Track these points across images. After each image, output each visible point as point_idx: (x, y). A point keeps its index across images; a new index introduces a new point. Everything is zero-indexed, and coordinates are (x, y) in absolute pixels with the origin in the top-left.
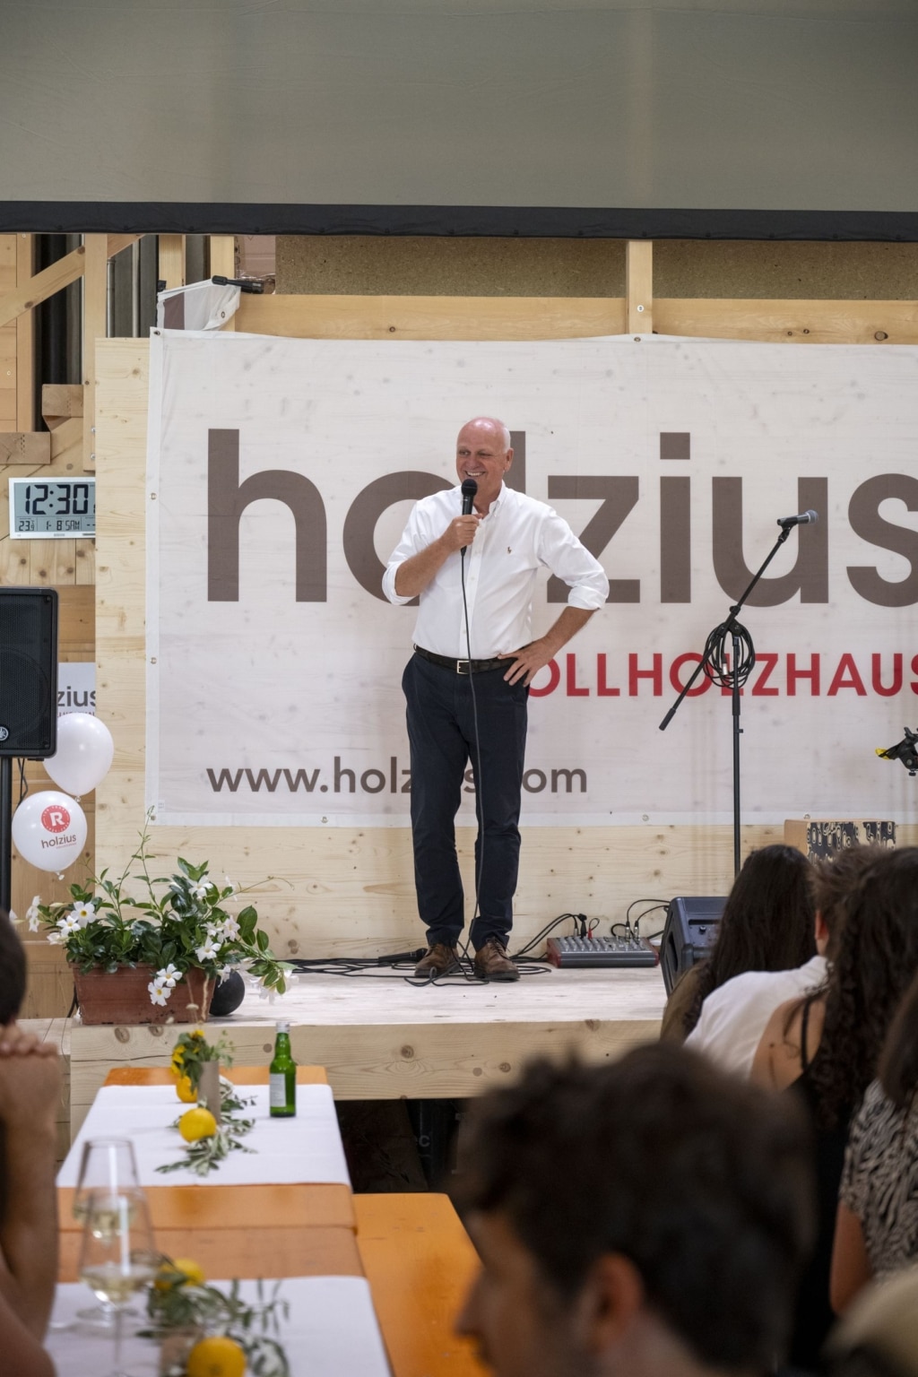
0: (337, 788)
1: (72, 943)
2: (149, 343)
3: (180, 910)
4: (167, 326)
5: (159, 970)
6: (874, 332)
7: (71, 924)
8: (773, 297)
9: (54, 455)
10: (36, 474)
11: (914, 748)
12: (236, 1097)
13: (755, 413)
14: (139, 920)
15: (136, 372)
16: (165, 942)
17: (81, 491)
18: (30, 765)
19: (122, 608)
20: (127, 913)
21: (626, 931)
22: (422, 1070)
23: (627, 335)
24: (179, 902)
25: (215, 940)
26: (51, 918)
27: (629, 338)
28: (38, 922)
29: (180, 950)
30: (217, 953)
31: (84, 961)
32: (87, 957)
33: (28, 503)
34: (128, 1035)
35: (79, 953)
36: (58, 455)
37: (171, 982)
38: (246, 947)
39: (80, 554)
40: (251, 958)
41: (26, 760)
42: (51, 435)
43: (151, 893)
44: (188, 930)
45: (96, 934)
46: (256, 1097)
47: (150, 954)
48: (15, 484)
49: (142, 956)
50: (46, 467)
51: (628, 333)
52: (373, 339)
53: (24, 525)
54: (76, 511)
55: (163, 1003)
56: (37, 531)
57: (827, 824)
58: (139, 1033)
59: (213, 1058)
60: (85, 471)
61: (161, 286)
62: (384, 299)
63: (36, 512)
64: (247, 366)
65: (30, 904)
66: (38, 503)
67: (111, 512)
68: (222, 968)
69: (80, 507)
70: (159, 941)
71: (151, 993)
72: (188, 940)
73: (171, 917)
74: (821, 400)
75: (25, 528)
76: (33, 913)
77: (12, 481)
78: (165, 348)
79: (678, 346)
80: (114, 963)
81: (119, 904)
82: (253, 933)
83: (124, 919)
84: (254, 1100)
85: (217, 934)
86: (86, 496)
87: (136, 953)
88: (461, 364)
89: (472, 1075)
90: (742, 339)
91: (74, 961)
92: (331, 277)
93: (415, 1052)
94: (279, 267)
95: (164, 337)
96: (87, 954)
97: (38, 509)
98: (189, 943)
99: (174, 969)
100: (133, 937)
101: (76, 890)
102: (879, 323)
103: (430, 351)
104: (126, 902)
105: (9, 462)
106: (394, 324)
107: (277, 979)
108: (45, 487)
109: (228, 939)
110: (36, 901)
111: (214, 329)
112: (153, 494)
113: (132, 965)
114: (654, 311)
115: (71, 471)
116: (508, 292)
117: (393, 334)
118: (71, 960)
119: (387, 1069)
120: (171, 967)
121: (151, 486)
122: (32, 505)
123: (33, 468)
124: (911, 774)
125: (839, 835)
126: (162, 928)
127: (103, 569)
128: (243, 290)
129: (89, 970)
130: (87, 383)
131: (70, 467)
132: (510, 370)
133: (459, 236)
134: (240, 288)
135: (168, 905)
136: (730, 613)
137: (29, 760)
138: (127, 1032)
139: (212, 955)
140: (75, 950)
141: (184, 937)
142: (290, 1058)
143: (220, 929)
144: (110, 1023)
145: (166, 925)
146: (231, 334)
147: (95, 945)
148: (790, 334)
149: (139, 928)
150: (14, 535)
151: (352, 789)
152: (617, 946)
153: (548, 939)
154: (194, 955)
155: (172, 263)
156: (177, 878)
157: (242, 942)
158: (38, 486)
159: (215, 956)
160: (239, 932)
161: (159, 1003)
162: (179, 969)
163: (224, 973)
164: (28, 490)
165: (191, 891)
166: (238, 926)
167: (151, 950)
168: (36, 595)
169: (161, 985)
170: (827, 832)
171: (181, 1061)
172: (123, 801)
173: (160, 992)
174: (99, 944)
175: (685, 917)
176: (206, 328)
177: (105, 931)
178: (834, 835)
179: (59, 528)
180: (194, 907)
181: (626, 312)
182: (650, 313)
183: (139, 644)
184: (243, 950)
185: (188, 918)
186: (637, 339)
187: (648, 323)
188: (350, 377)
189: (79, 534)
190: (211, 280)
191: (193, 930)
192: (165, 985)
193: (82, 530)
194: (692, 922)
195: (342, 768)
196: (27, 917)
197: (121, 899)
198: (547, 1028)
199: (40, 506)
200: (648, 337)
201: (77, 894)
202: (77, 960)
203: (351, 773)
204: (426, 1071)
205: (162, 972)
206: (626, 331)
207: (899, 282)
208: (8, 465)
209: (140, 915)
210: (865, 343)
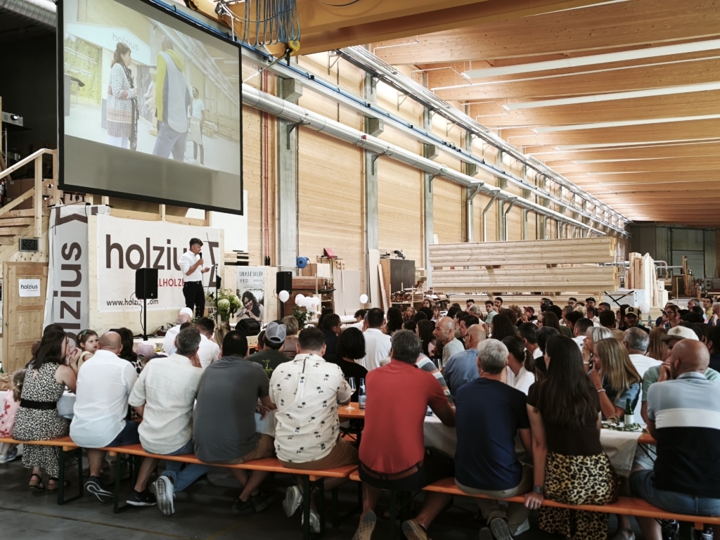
19: (93, 269)
33: (23, 244)
39: (32, 255)
48: (21, 239)
95: (99, 216)
108: (27, 240)
112: (98, 247)
114: (165, 217)
127: (90, 261)
164: (24, 241)
176: (105, 214)
183: (96, 277)
190: (105, 205)
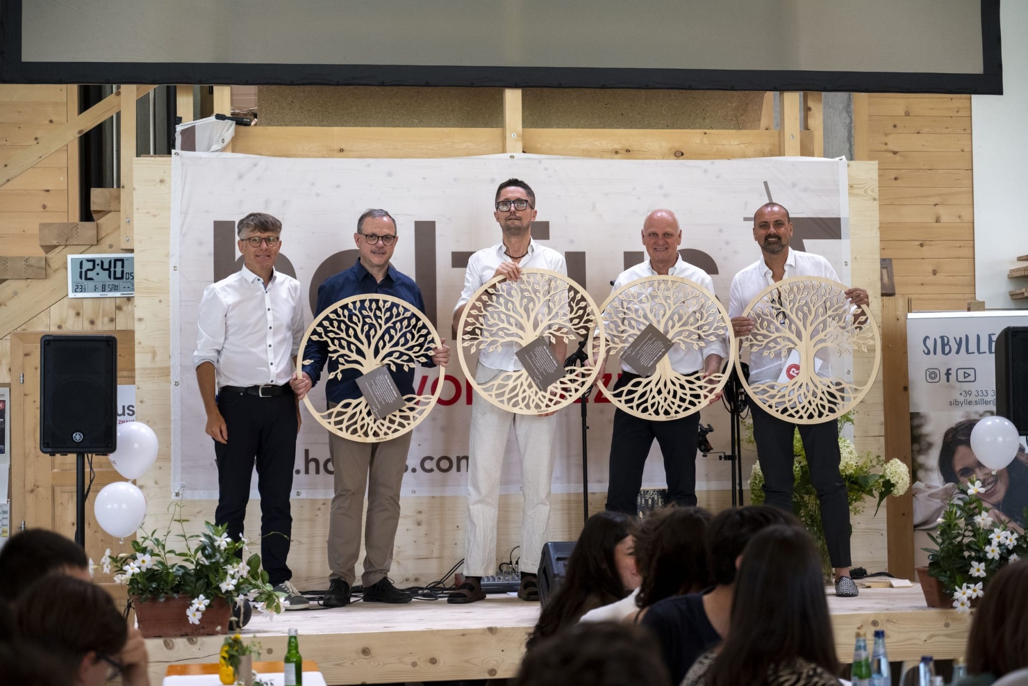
0: (307, 472)
1: (133, 580)
2: (171, 161)
3: (208, 557)
4: (183, 149)
5: (194, 599)
6: (675, 151)
7: (132, 569)
8: (604, 127)
9: (99, 238)
10: (87, 251)
11: (706, 438)
12: (261, 680)
13: (594, 207)
14: (179, 564)
15: (162, 181)
16: (198, 580)
17: (119, 264)
18: (96, 459)
19: (154, 347)
20: (172, 560)
21: (510, 567)
22: (377, 664)
23: (505, 154)
24: (207, 552)
25: (233, 577)
26: (119, 564)
27: (506, 156)
28: (110, 567)
29: (208, 584)
30: (235, 586)
31: (142, 594)
32: (144, 591)
33: (81, 273)
34: (173, 645)
35: (138, 588)
36: (101, 239)
37: (202, 607)
38: (253, 582)
39: (119, 308)
40: (256, 590)
41: (94, 455)
42: (97, 224)
43: (187, 546)
44: (214, 571)
45: (150, 575)
46: (273, 680)
47: (188, 588)
48: (72, 259)
49: (182, 589)
50: (94, 246)
51: (506, 152)
52: (329, 157)
53: (78, 288)
54: (115, 278)
55: (197, 622)
56: (88, 292)
57: (648, 491)
58: (180, 643)
59: (247, 653)
60: (122, 249)
61: (179, 121)
62: (336, 128)
63: (86, 279)
64: (241, 177)
65: (103, 554)
66: (88, 272)
67: (146, 280)
68: (238, 596)
69: (119, 275)
70: (194, 579)
71: (188, 616)
72: (214, 577)
73: (201, 562)
74: (639, 198)
75: (79, 290)
76: (106, 560)
77: (70, 257)
78: (183, 164)
79: (540, 162)
80: (163, 595)
81: (165, 554)
82: (258, 572)
83: (169, 564)
84: (273, 682)
85: (234, 573)
86: (123, 267)
87: (177, 589)
88: (390, 174)
89: (410, 667)
90: (584, 156)
91: (134, 594)
92: (296, 113)
93: (371, 652)
94: (260, 106)
95: (181, 157)
96: (144, 589)
97: (88, 277)
98: (215, 579)
99: (204, 598)
100: (176, 576)
101: (135, 545)
102: (677, 145)
103: (369, 166)
104: (170, 552)
105: (68, 243)
106: (343, 147)
107: (275, 604)
108: (93, 261)
109: (242, 577)
110: (108, 552)
111: (217, 151)
112: (175, 267)
113: (176, 596)
114: (523, 137)
115: (111, 249)
116: (421, 124)
117: (342, 154)
118: (131, 593)
119: (352, 664)
120: (202, 596)
121: (173, 261)
122: (84, 275)
123: (85, 248)
124: (704, 456)
125: (656, 498)
126: (195, 569)
127: (140, 320)
128: (237, 124)
129: (145, 600)
130: (123, 187)
131: (111, 246)
132: (424, 178)
133: (387, 86)
134: (235, 122)
135: (199, 554)
136: (579, 346)
137: (96, 455)
138: (172, 642)
139: (231, 588)
140: (136, 586)
141: (211, 576)
142: (298, 652)
143: (236, 570)
144: (160, 637)
145: (198, 568)
146: (229, 155)
147: (149, 583)
148: (617, 152)
149: (179, 570)
150: (71, 295)
151: (318, 472)
152: (504, 578)
153: (456, 575)
154: (219, 589)
155: (185, 104)
156: (206, 536)
157: (250, 578)
158: (89, 261)
159: (234, 588)
160: (249, 572)
161: (195, 623)
162: (207, 598)
163: (240, 599)
164: (81, 263)
165: (216, 544)
166: (248, 568)
167: (188, 585)
168: (102, 340)
169: (195, 610)
170: (647, 497)
171: (226, 656)
172: (156, 483)
173: (194, 615)
174: (152, 582)
175: (554, 555)
176: (212, 150)
177: (156, 573)
178: (653, 499)
179: (104, 290)
180: (218, 555)
181: (504, 138)
182: (520, 138)
183: (166, 372)
184: (251, 584)
185: (213, 563)
186: (512, 157)
187: (520, 146)
188: (313, 184)
189: (118, 294)
190: (214, 117)
191: (217, 571)
192: (198, 610)
193: (120, 291)
194: (558, 559)
195: (311, 457)
196: (101, 563)
197: (167, 550)
198: (461, 633)
199: (90, 274)
200: (519, 155)
201: (137, 548)
202: (136, 593)
203: (316, 461)
204: (379, 665)
205: (195, 601)
206: (504, 151)
207: (690, 116)
208: (66, 246)
209: (180, 561)
210: (668, 158)
